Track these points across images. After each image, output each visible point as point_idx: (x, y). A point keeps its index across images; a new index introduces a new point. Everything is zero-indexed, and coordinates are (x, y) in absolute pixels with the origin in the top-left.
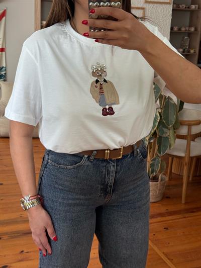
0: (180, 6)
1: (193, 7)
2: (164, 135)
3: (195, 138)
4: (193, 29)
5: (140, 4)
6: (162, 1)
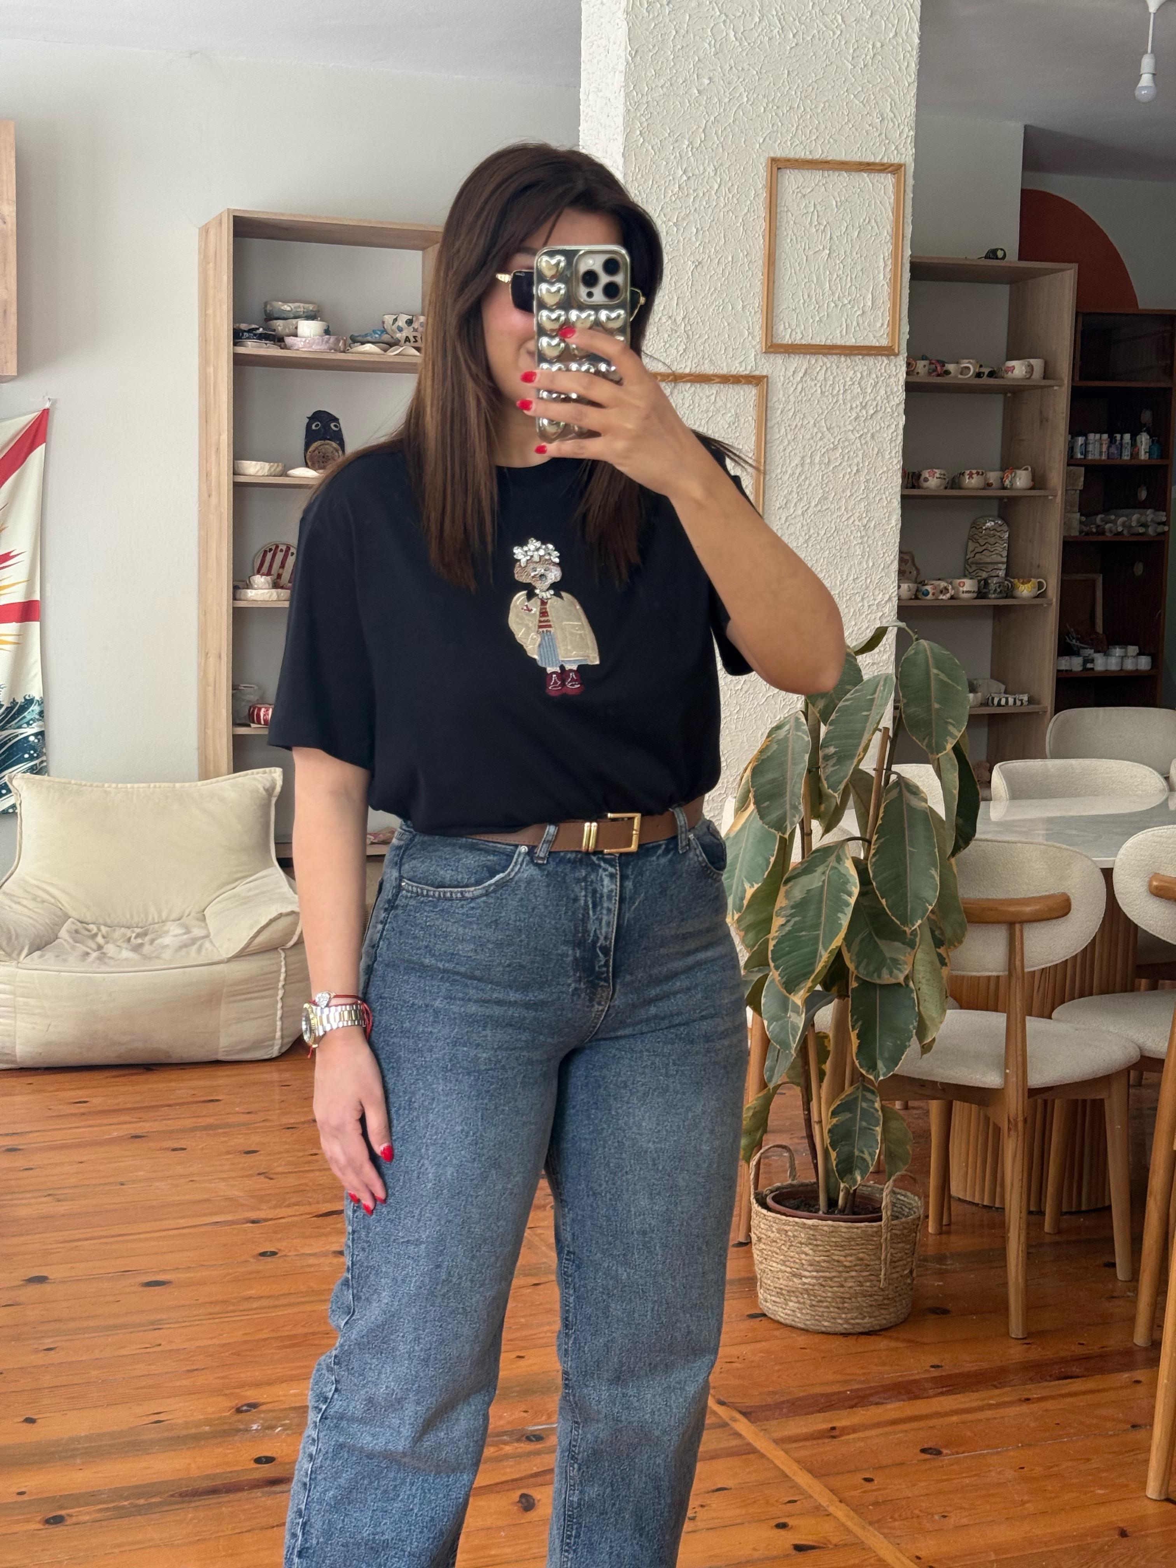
0: (951, 367)
1: (1018, 369)
2: (886, 978)
3: (1053, 1009)
4: (1021, 480)
5: (742, 359)
6: (852, 342)
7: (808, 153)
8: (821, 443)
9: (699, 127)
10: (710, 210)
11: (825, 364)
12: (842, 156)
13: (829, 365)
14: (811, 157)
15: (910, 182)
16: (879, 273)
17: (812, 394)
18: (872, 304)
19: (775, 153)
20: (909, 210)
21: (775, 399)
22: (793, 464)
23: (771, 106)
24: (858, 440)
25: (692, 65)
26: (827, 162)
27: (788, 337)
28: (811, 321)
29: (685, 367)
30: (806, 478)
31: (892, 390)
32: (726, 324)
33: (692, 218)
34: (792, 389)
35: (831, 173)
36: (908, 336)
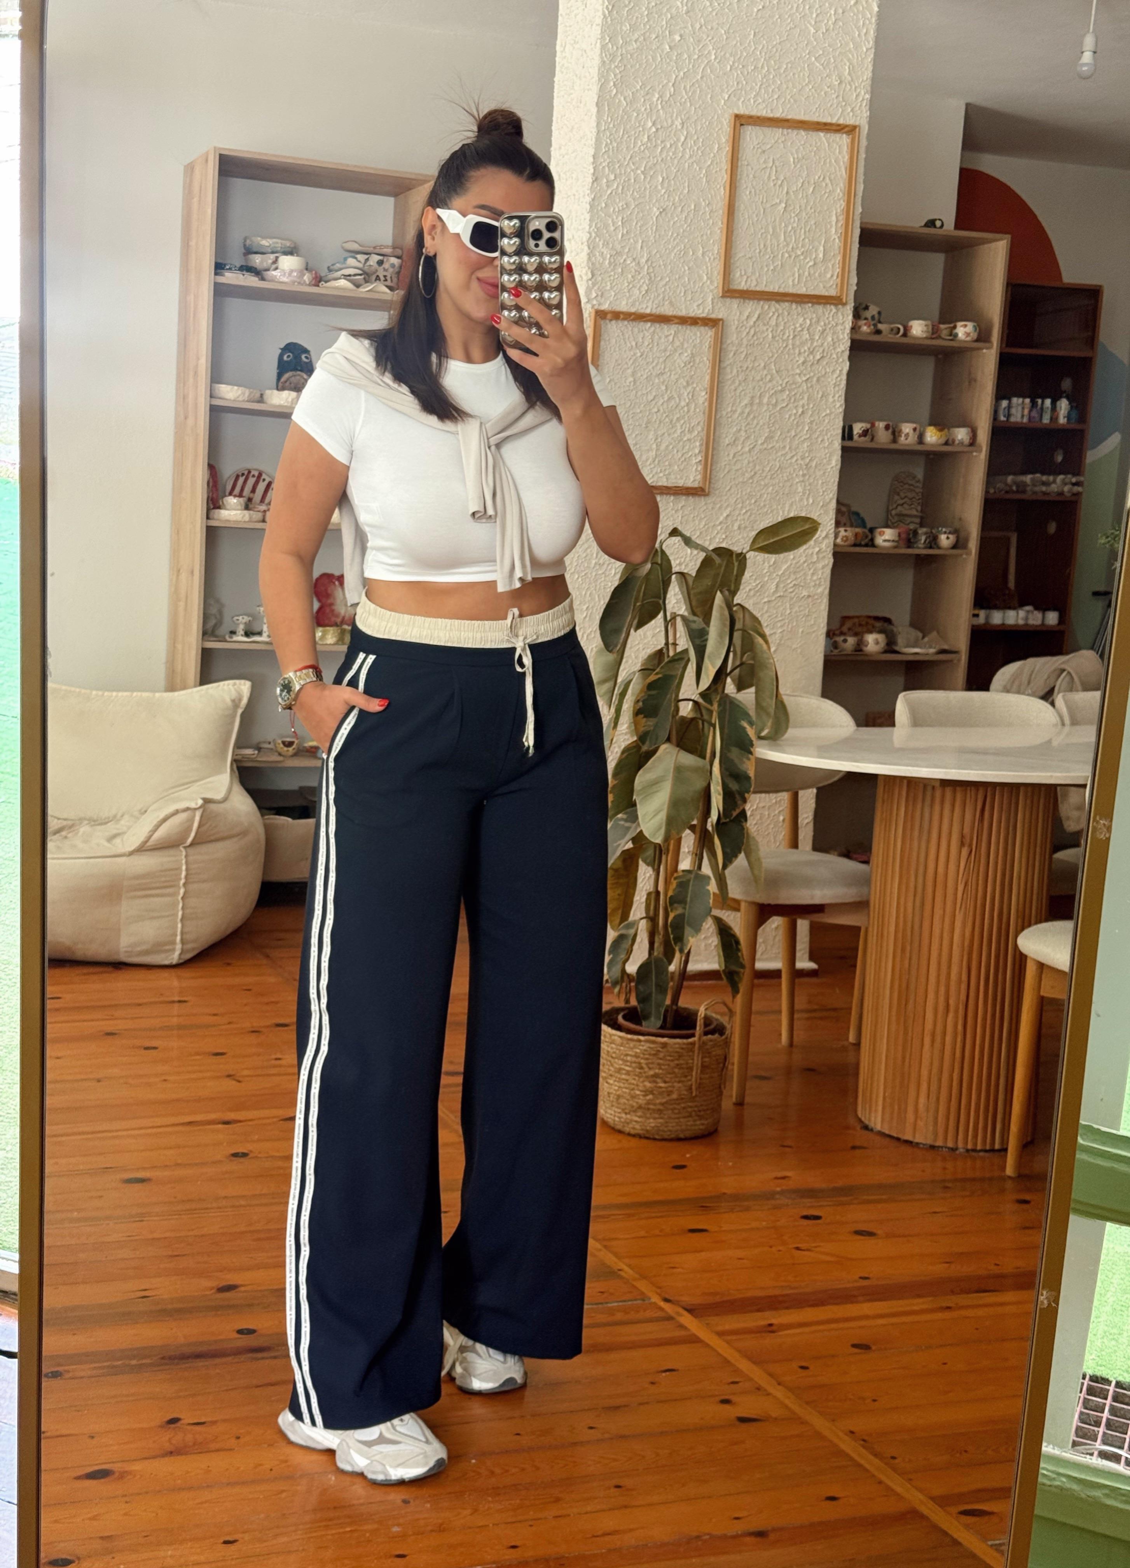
5: (700, 302)
6: (803, 291)
7: (769, 111)
8: (770, 385)
9: (669, 81)
10: (676, 161)
11: (777, 310)
12: (802, 117)
13: (780, 312)
14: (771, 115)
15: (864, 142)
16: (831, 227)
17: (764, 338)
18: (824, 256)
19: (738, 109)
20: (861, 170)
21: (729, 341)
22: (743, 404)
23: (736, 65)
24: (804, 384)
25: (664, 23)
26: (787, 121)
27: (743, 283)
28: (766, 269)
29: (647, 308)
30: (754, 417)
31: (838, 338)
32: (686, 268)
33: (658, 167)
34: (745, 333)
35: (790, 130)
36: (855, 288)
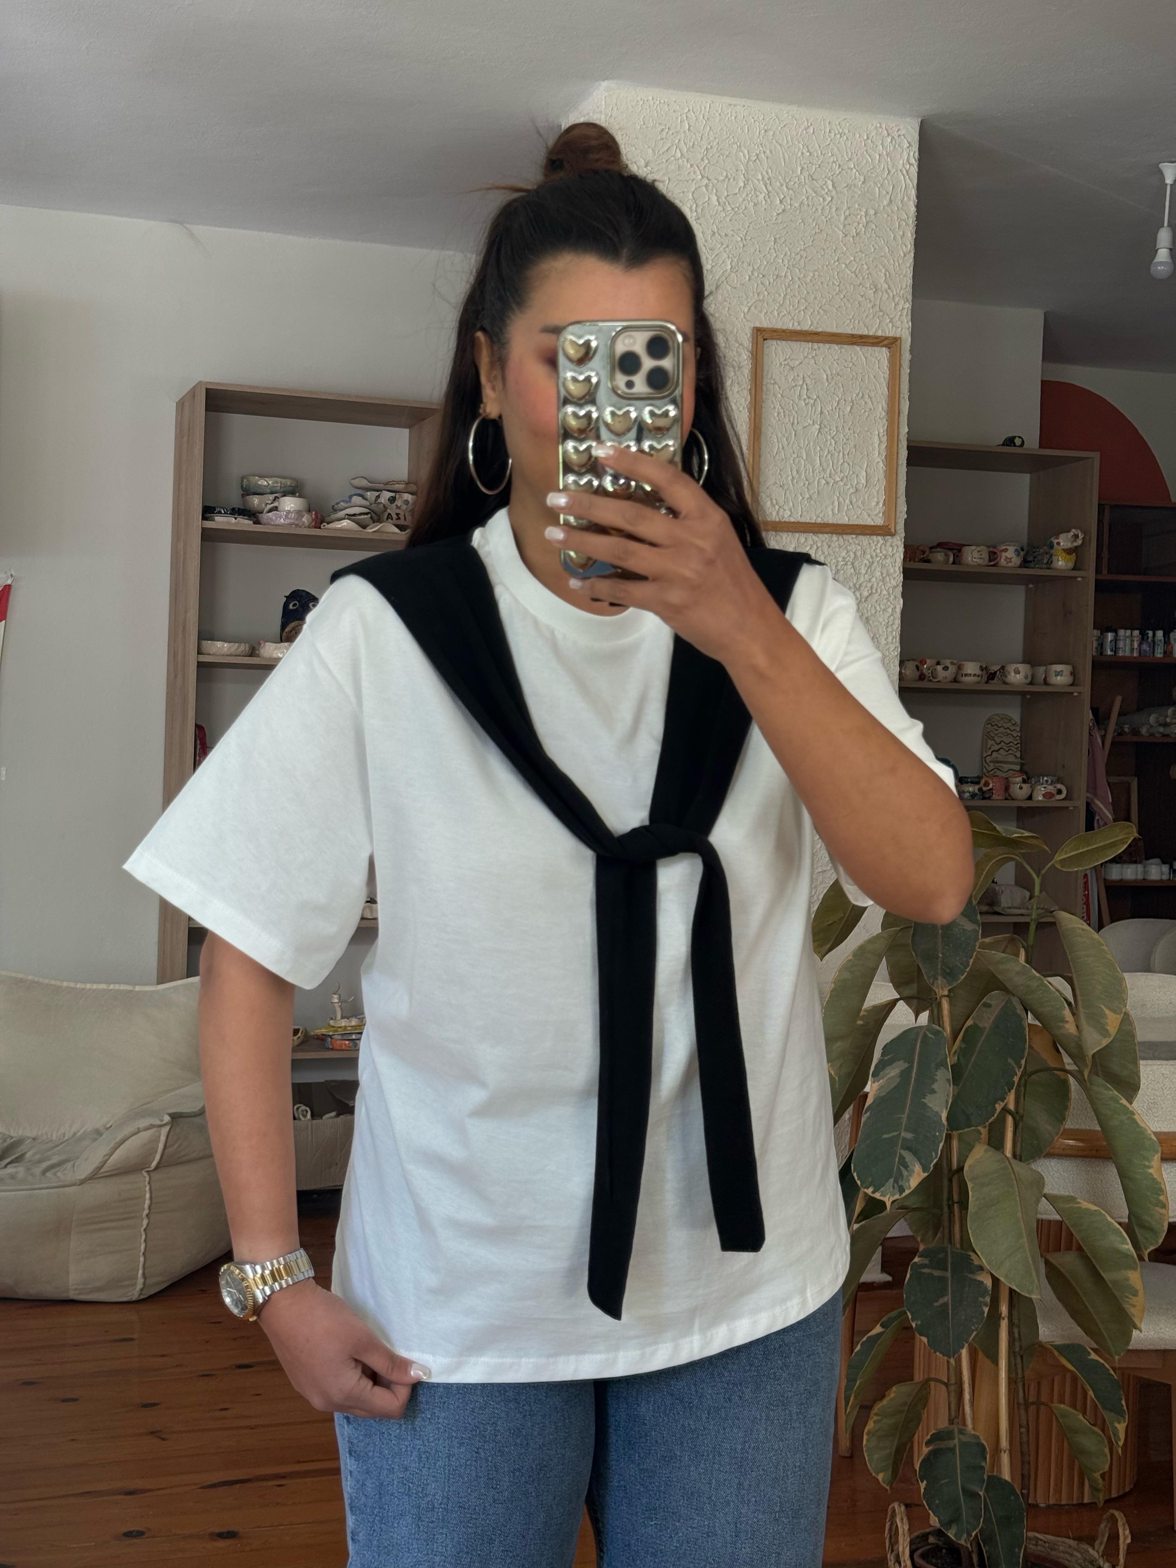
6: (845, 520)
7: (796, 324)
11: (815, 543)
12: (834, 330)
13: (819, 545)
14: (799, 328)
15: (907, 356)
16: (873, 450)
18: (867, 482)
19: (761, 323)
20: (905, 384)
23: (756, 274)
26: (817, 333)
27: (774, 514)
28: (801, 498)
31: (888, 572)
35: (821, 345)
36: (906, 516)
